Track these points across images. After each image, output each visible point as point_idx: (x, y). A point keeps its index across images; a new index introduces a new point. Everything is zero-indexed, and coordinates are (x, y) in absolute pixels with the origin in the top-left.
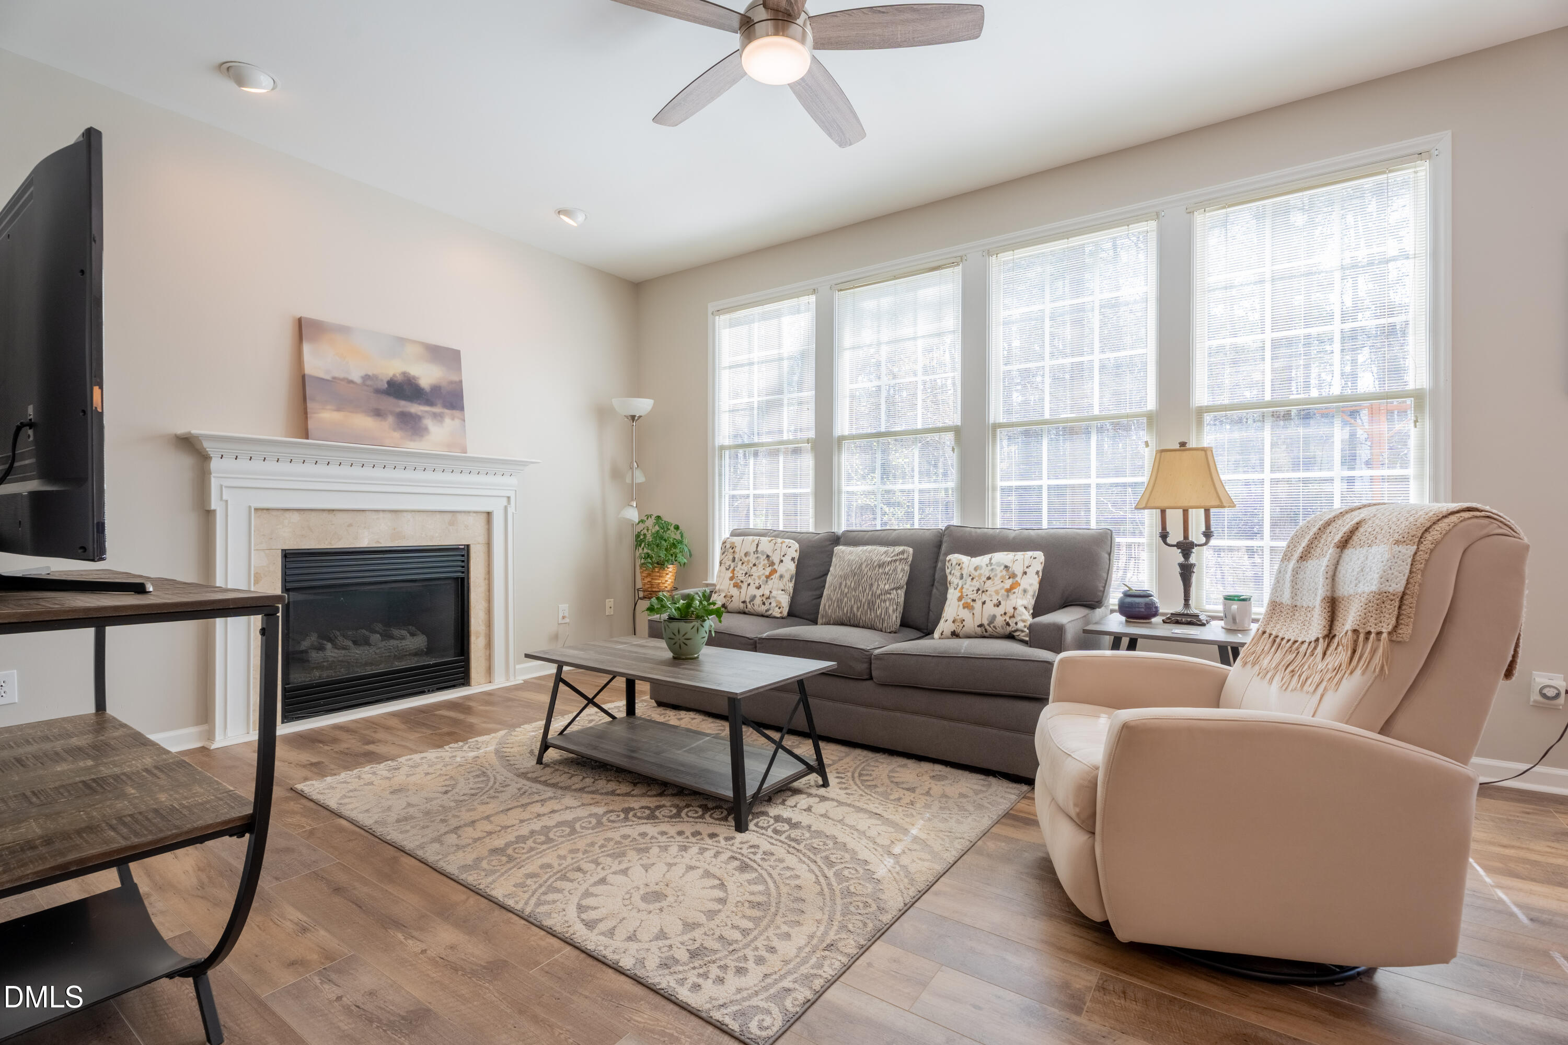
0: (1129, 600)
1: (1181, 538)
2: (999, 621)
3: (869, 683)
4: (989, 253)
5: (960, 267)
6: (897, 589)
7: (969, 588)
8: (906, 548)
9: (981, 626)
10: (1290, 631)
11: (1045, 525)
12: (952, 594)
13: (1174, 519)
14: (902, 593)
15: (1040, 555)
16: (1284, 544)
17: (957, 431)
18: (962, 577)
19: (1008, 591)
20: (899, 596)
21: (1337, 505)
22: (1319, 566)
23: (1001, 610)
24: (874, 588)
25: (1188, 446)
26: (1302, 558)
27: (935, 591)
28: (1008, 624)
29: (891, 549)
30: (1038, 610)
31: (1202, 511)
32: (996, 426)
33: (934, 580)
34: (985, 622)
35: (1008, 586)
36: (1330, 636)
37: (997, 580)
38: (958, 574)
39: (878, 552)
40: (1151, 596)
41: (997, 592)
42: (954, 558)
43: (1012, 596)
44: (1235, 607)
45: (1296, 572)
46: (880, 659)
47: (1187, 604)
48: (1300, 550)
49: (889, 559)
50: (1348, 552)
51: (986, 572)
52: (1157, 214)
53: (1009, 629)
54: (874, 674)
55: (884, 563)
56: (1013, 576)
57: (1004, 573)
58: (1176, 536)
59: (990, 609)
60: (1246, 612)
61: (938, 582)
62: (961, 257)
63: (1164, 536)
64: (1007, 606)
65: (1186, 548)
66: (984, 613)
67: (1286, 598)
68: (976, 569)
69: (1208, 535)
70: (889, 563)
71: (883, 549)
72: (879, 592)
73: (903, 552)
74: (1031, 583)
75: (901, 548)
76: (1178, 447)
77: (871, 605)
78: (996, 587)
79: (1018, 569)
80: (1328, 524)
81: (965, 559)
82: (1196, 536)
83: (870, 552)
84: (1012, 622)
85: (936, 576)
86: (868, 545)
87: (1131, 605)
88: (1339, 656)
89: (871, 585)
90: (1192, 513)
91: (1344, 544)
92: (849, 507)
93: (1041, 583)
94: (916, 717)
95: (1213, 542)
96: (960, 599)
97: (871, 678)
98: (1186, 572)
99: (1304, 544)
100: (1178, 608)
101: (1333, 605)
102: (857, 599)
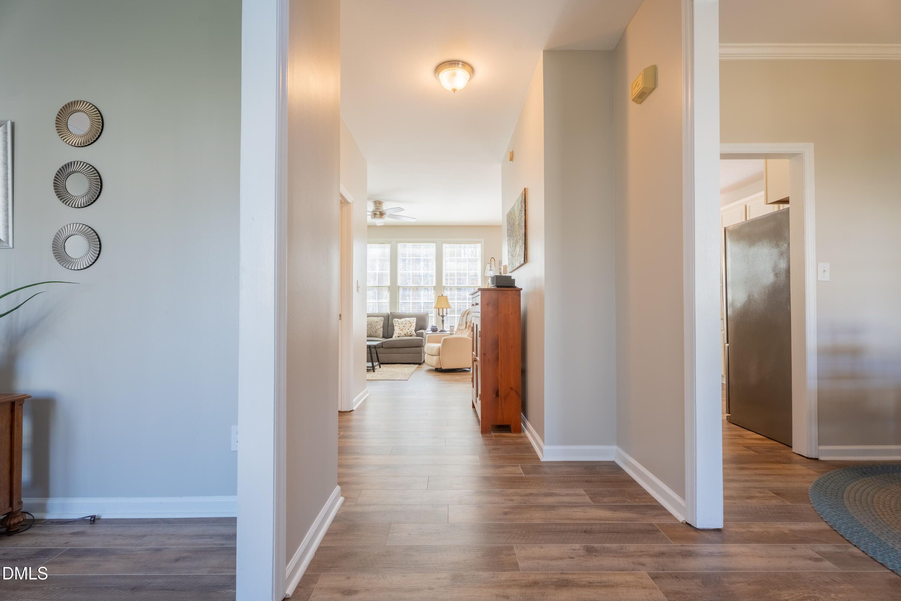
0: (433, 328)
1: (442, 315)
2: (409, 333)
3: (382, 348)
4: (398, 242)
6: (381, 328)
7: (401, 326)
9: (405, 334)
10: (461, 328)
11: (414, 312)
12: (396, 328)
13: (441, 310)
14: (382, 328)
15: (415, 318)
16: (460, 315)
17: (389, 287)
18: (399, 324)
19: (410, 326)
20: (382, 329)
21: (468, 309)
22: (465, 318)
23: (409, 331)
24: (376, 327)
26: (463, 317)
27: (389, 328)
28: (411, 333)
29: (378, 318)
30: (416, 331)
31: (442, 309)
32: (399, 287)
33: (388, 325)
34: (406, 333)
35: (410, 325)
36: (466, 327)
37: (408, 324)
38: (398, 323)
39: (375, 319)
40: (436, 327)
41: (408, 327)
42: (396, 319)
43: (411, 327)
44: (452, 328)
45: (462, 319)
46: (385, 342)
47: (443, 328)
48: (462, 315)
50: (468, 315)
51: (405, 322)
52: (436, 242)
53: (411, 334)
54: (383, 346)
55: (378, 321)
56: (411, 323)
57: (409, 322)
58: (441, 314)
59: (407, 331)
60: (453, 328)
61: (390, 326)
62: (390, 242)
63: (439, 314)
64: (410, 330)
65: (443, 316)
66: (405, 332)
67: (461, 323)
68: (402, 322)
69: (447, 314)
70: (379, 321)
72: (378, 328)
74: (414, 324)
75: (381, 318)
76: (441, 295)
77: (376, 332)
78: (408, 325)
79: (412, 322)
80: (466, 312)
81: (399, 320)
82: (445, 314)
83: (373, 319)
84: (412, 333)
85: (389, 324)
87: (433, 329)
88: (467, 329)
89: (375, 327)
90: (440, 309)
91: (467, 314)
93: (416, 325)
94: (394, 355)
95: (448, 315)
96: (399, 329)
97: (382, 347)
98: (443, 321)
99: (463, 314)
100: (442, 329)
101: (466, 323)
102: (372, 331)
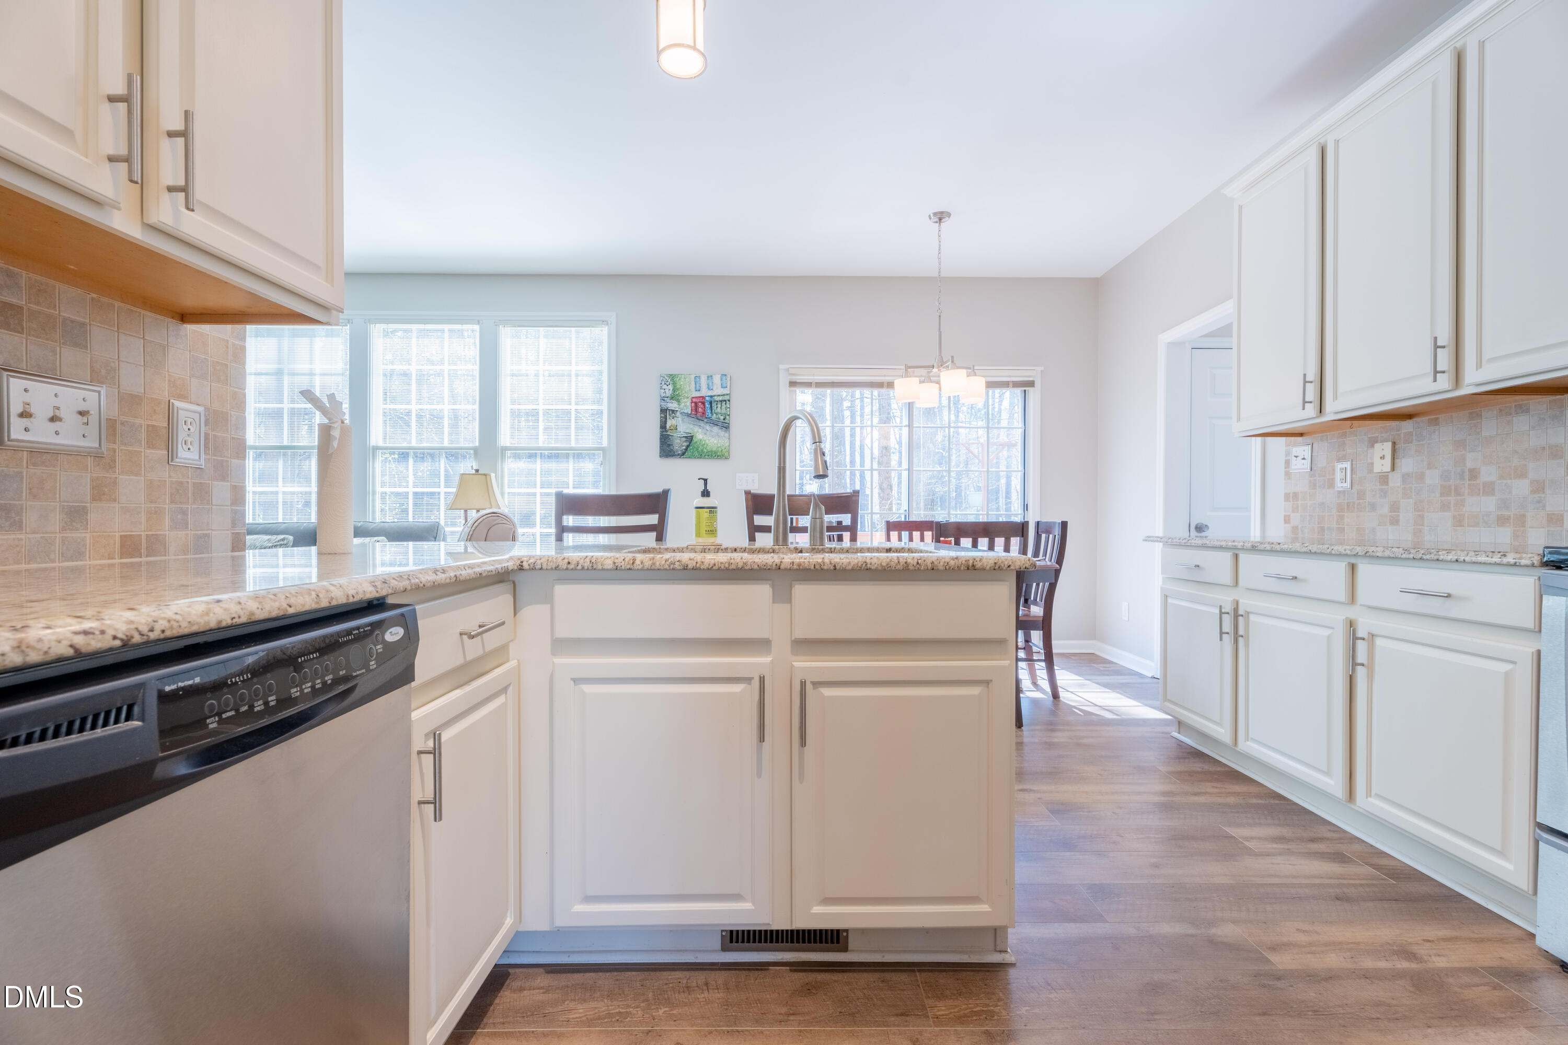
5: (348, 327)
8: (286, 536)
11: (411, 519)
25: (480, 472)
29: (274, 537)
32: (376, 448)
49: (271, 545)
52: (479, 322)
62: (351, 320)
71: (267, 537)
73: (283, 540)
86: (256, 534)
92: (254, 503)
